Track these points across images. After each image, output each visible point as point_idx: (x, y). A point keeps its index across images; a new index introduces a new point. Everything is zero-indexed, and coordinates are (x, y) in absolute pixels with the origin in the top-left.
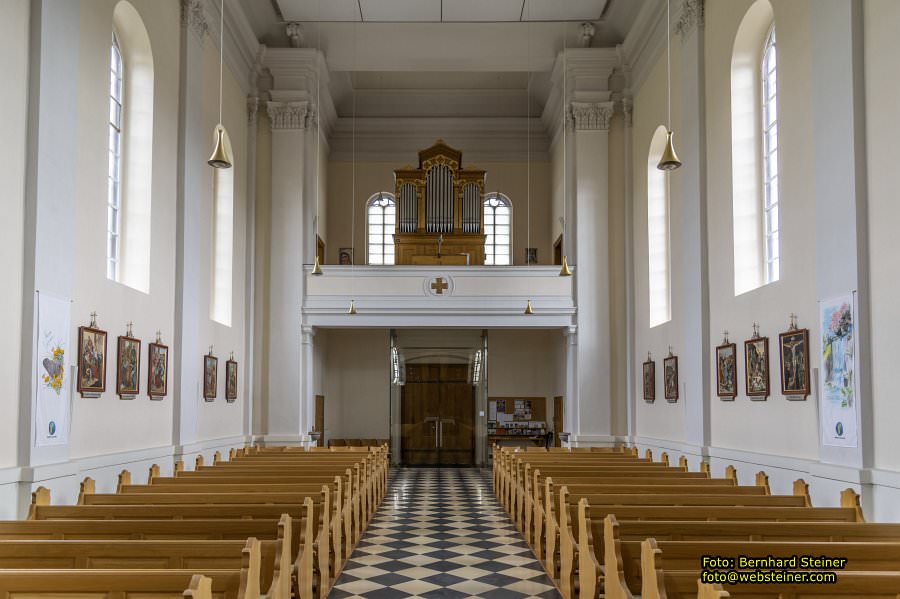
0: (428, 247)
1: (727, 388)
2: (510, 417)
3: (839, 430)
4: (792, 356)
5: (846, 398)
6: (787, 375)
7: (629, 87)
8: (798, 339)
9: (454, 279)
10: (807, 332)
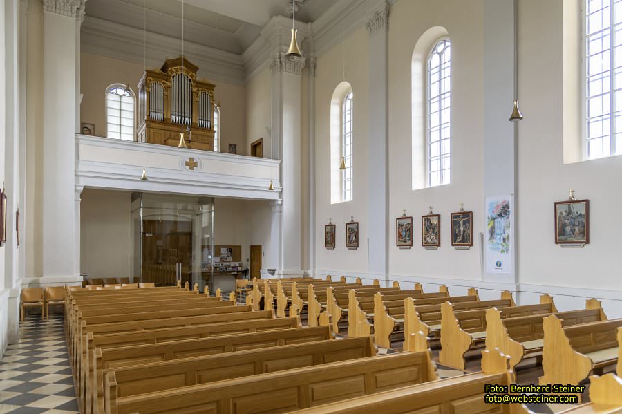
0: (172, 133)
1: (404, 241)
2: (218, 259)
3: (499, 265)
4: (460, 225)
5: (504, 248)
6: (455, 236)
7: (314, 51)
8: (464, 216)
9: (202, 160)
10: (472, 213)
